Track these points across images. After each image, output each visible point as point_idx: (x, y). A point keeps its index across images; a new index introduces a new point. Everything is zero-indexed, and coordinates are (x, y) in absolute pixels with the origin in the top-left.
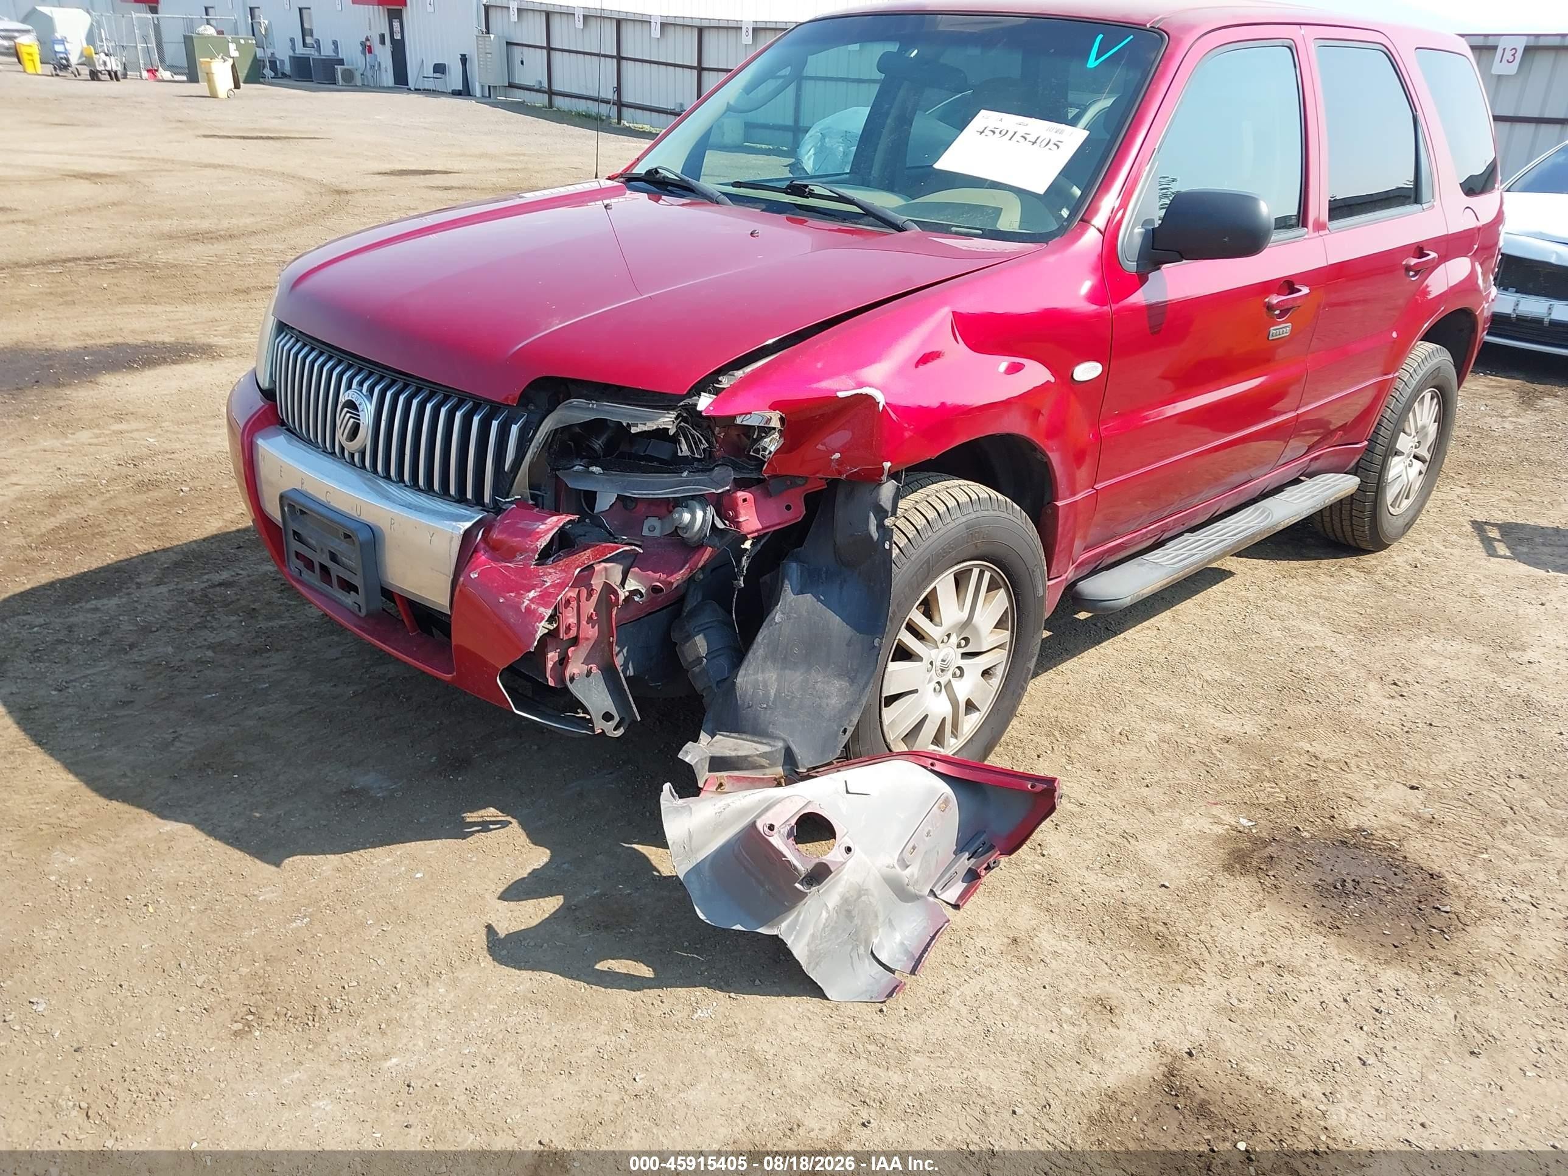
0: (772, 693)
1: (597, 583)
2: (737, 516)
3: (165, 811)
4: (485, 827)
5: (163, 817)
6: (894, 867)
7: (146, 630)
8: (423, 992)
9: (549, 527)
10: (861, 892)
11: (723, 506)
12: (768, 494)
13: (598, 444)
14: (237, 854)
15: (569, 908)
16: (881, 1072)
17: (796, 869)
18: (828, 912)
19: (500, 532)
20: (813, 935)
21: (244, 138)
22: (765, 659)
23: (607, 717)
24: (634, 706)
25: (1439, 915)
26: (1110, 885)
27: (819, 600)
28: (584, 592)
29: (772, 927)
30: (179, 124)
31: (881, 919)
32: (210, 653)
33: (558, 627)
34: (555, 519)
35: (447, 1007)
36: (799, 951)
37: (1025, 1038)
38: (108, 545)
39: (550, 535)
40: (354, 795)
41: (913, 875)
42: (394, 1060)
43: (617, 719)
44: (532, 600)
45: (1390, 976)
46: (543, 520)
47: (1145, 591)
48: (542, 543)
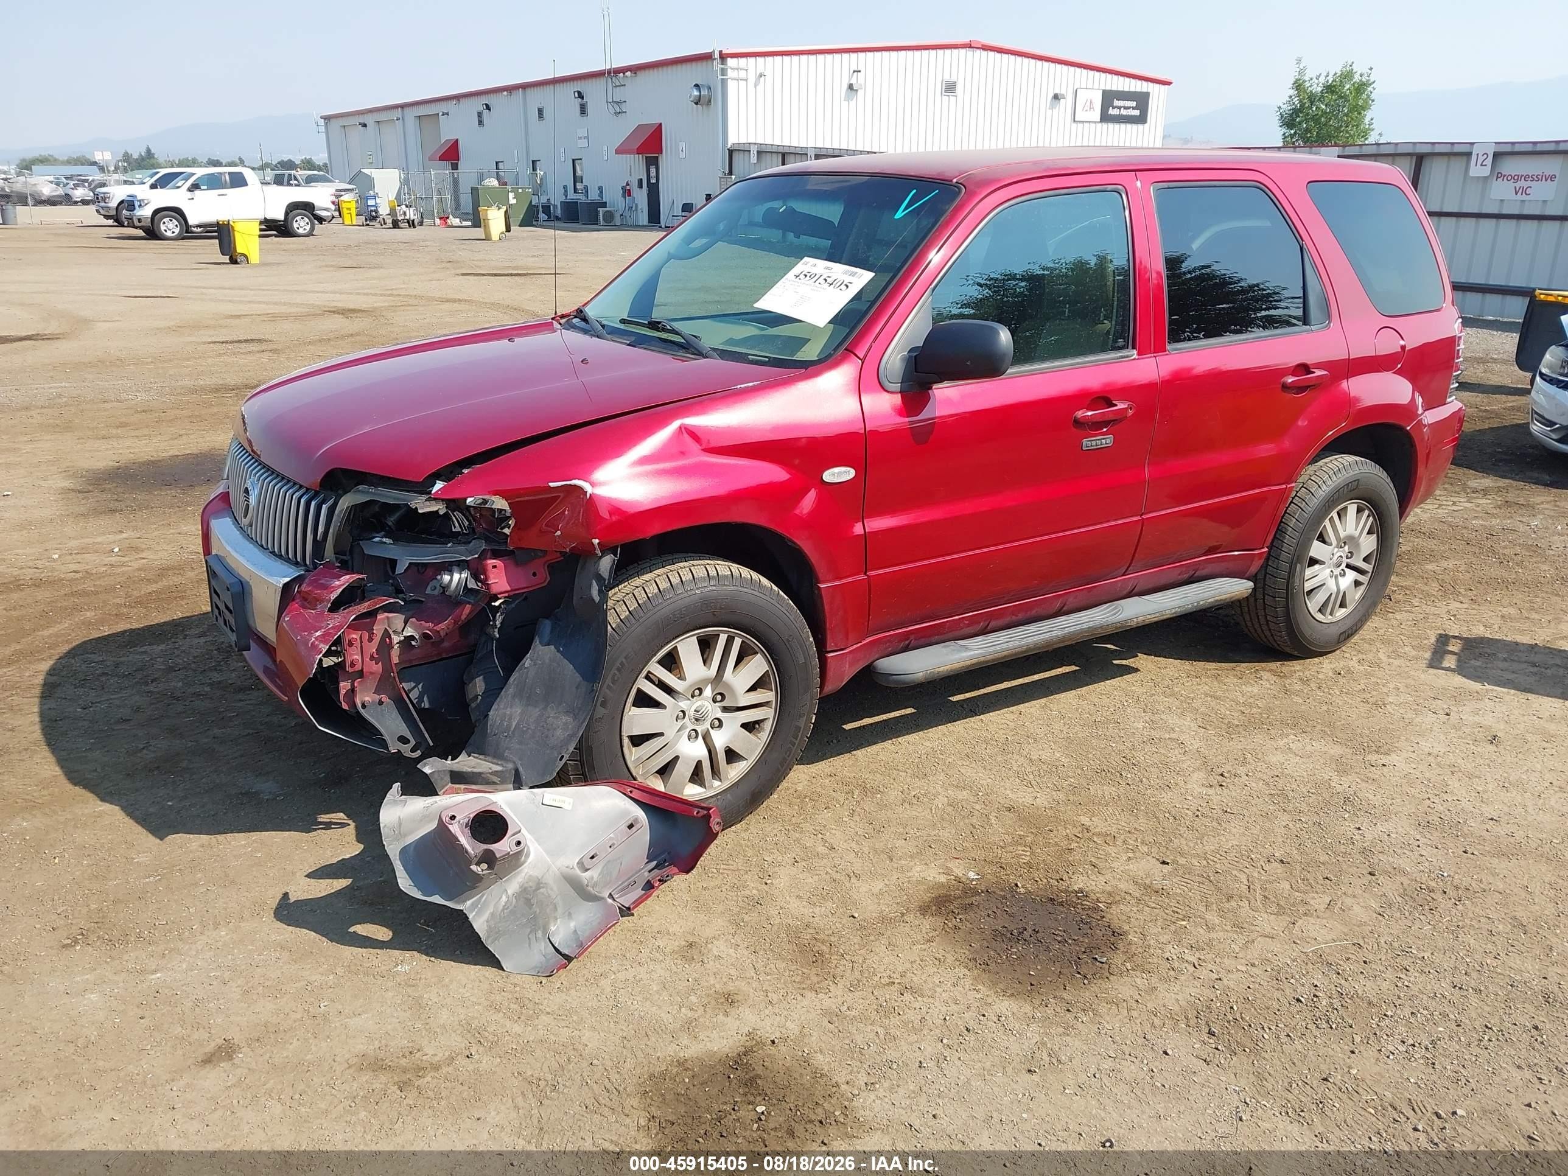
0: (514, 724)
1: (378, 630)
2: (486, 579)
3: (105, 796)
4: (328, 826)
5: (103, 800)
6: (573, 868)
7: (171, 669)
8: (209, 934)
9: (342, 582)
10: (539, 884)
11: (477, 571)
12: (517, 564)
13: (391, 521)
14: (139, 829)
15: (353, 888)
16: (508, 1023)
17: (467, 852)
18: (508, 897)
19: (308, 585)
20: (492, 914)
21: (496, 275)
22: (514, 697)
23: (403, 740)
24: (425, 732)
25: (1093, 964)
26: (807, 911)
27: (558, 651)
28: (366, 635)
29: (458, 903)
30: (449, 265)
31: (560, 910)
32: (207, 689)
33: (344, 660)
34: (347, 577)
35: (220, 944)
36: (480, 924)
37: (642, 1014)
38: (182, 606)
39: (341, 589)
40: (250, 796)
41: (592, 878)
42: (159, 975)
43: (413, 742)
44: (316, 638)
45: (1005, 1006)
46: (338, 577)
47: (941, 669)
48: (334, 596)
